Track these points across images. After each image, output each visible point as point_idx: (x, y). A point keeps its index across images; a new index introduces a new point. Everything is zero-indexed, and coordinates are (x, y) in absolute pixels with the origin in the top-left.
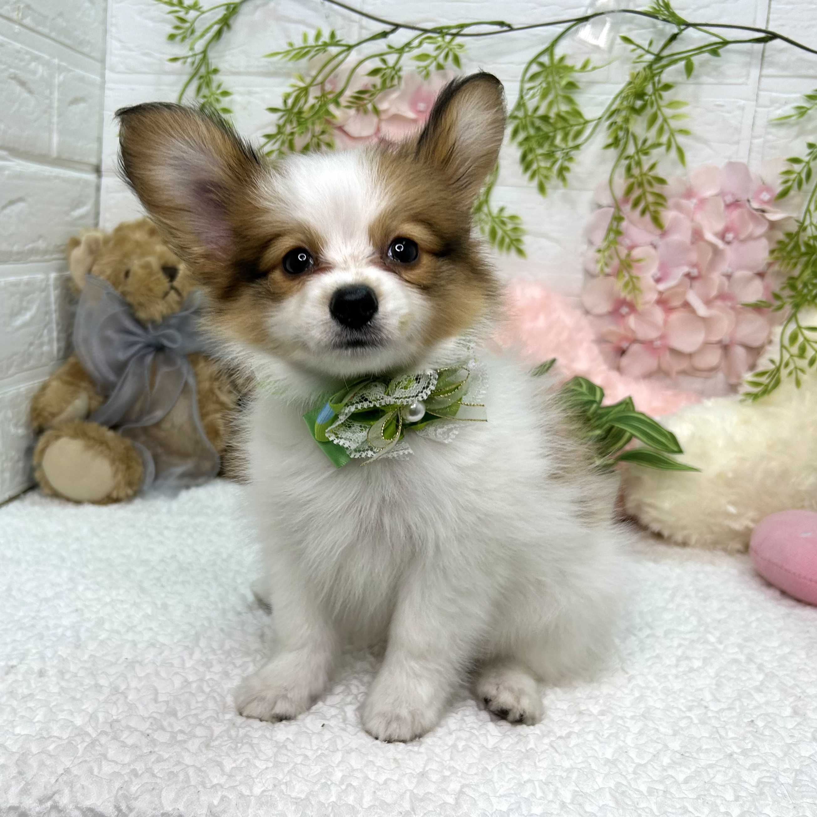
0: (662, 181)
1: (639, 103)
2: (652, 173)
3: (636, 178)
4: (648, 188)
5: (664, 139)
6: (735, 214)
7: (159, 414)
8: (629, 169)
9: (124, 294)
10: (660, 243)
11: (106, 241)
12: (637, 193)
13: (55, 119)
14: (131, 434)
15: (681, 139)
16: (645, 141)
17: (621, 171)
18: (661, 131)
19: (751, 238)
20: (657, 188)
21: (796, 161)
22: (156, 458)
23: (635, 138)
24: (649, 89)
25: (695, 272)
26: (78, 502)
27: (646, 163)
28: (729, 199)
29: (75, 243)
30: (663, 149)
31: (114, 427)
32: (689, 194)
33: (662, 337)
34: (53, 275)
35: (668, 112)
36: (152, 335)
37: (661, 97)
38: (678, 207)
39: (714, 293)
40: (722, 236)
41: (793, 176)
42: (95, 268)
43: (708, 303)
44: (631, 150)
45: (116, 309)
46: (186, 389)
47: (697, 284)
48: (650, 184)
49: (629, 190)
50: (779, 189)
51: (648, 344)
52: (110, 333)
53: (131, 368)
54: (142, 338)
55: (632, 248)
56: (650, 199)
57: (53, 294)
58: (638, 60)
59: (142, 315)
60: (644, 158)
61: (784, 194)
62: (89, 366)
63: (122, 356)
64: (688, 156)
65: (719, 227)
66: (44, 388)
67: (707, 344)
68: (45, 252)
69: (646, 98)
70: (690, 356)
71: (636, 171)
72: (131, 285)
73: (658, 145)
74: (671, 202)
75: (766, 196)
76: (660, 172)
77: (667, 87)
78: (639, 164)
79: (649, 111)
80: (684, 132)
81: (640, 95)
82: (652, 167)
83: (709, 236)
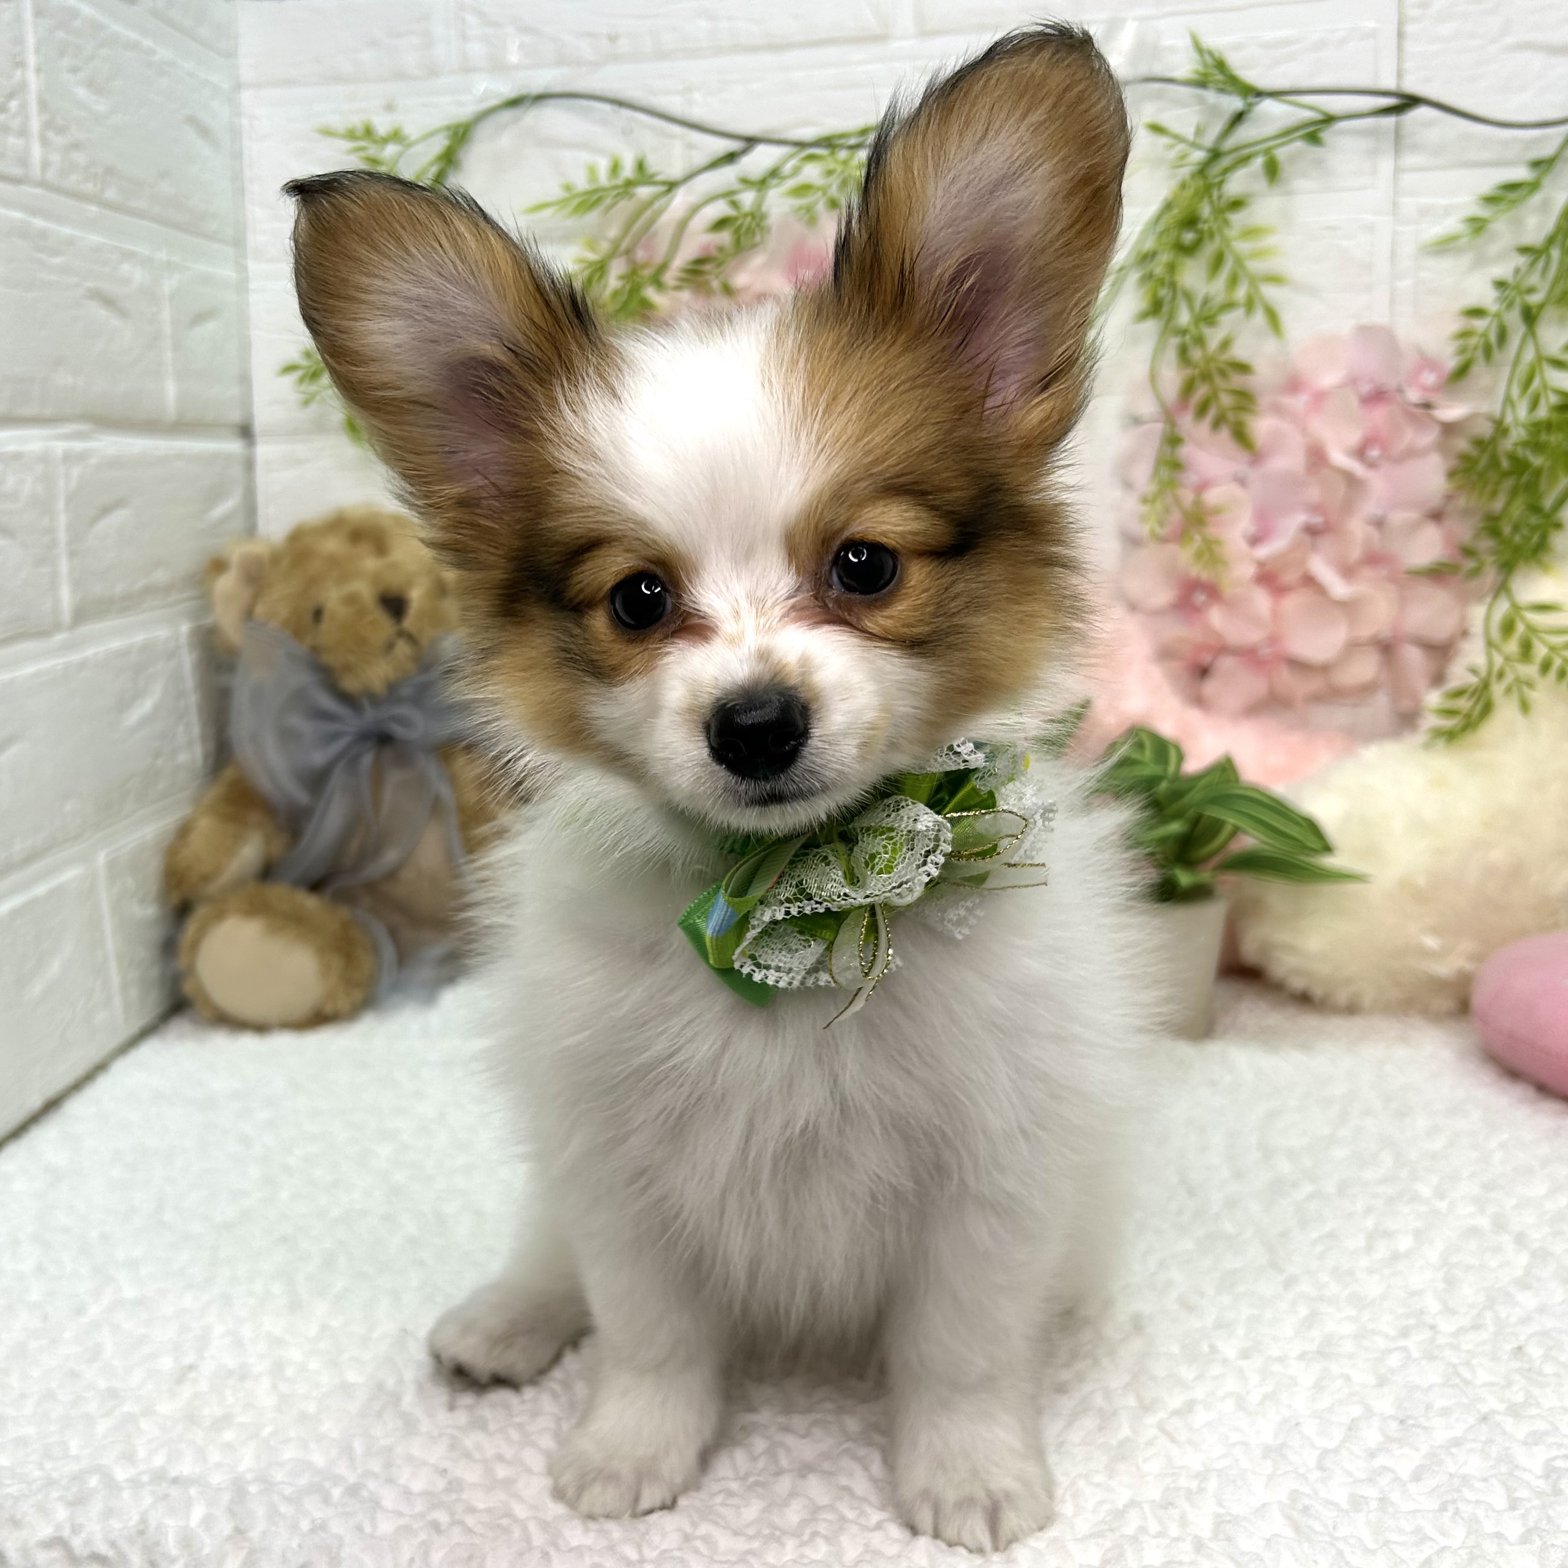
0: (1243, 368)
1: (1189, 237)
2: (1225, 357)
3: (1195, 367)
4: (1218, 381)
5: (1241, 293)
6: (1379, 415)
7: (391, 856)
8: (1183, 352)
9: (315, 650)
10: (1253, 475)
11: (275, 558)
12: (1202, 391)
13: (169, 356)
14: (345, 897)
15: (1270, 292)
16: (1206, 301)
17: (1171, 354)
18: (1233, 281)
19: (1412, 453)
20: (1237, 381)
21: (1476, 312)
22: (393, 933)
23: (1188, 297)
24: (1205, 210)
25: (1317, 520)
26: (261, 1028)
27: (1214, 338)
28: (1366, 388)
29: (218, 566)
30: (1239, 313)
31: (316, 886)
32: (1294, 385)
33: (1274, 639)
34: (185, 628)
35: (1242, 247)
36: (370, 716)
37: (1226, 222)
38: (1277, 410)
39: (1355, 554)
40: (1360, 453)
41: (1473, 341)
42: (260, 610)
43: (1348, 572)
44: (1184, 317)
45: (302, 678)
46: (436, 807)
47: (1326, 543)
48: (1223, 374)
49: (1188, 388)
50: (1451, 363)
51: (1249, 655)
52: (297, 721)
53: (337, 779)
54: (351, 724)
55: (1202, 487)
56: (1226, 400)
57: (187, 661)
58: (1180, 163)
59: (350, 684)
60: (1207, 331)
61: (1462, 372)
62: (263, 783)
63: (319, 758)
64: (1286, 318)
65: (1354, 437)
66: (184, 831)
67: (1353, 646)
68: (169, 588)
69: (1200, 226)
70: (1324, 669)
71: (1196, 354)
72: (327, 632)
73: (1229, 306)
74: (1264, 401)
75: (1430, 378)
76: (1239, 351)
77: (1237, 204)
78: (1200, 341)
79: (1209, 249)
80: (1275, 279)
81: (1191, 221)
82: (1225, 344)
83: (1339, 458)
